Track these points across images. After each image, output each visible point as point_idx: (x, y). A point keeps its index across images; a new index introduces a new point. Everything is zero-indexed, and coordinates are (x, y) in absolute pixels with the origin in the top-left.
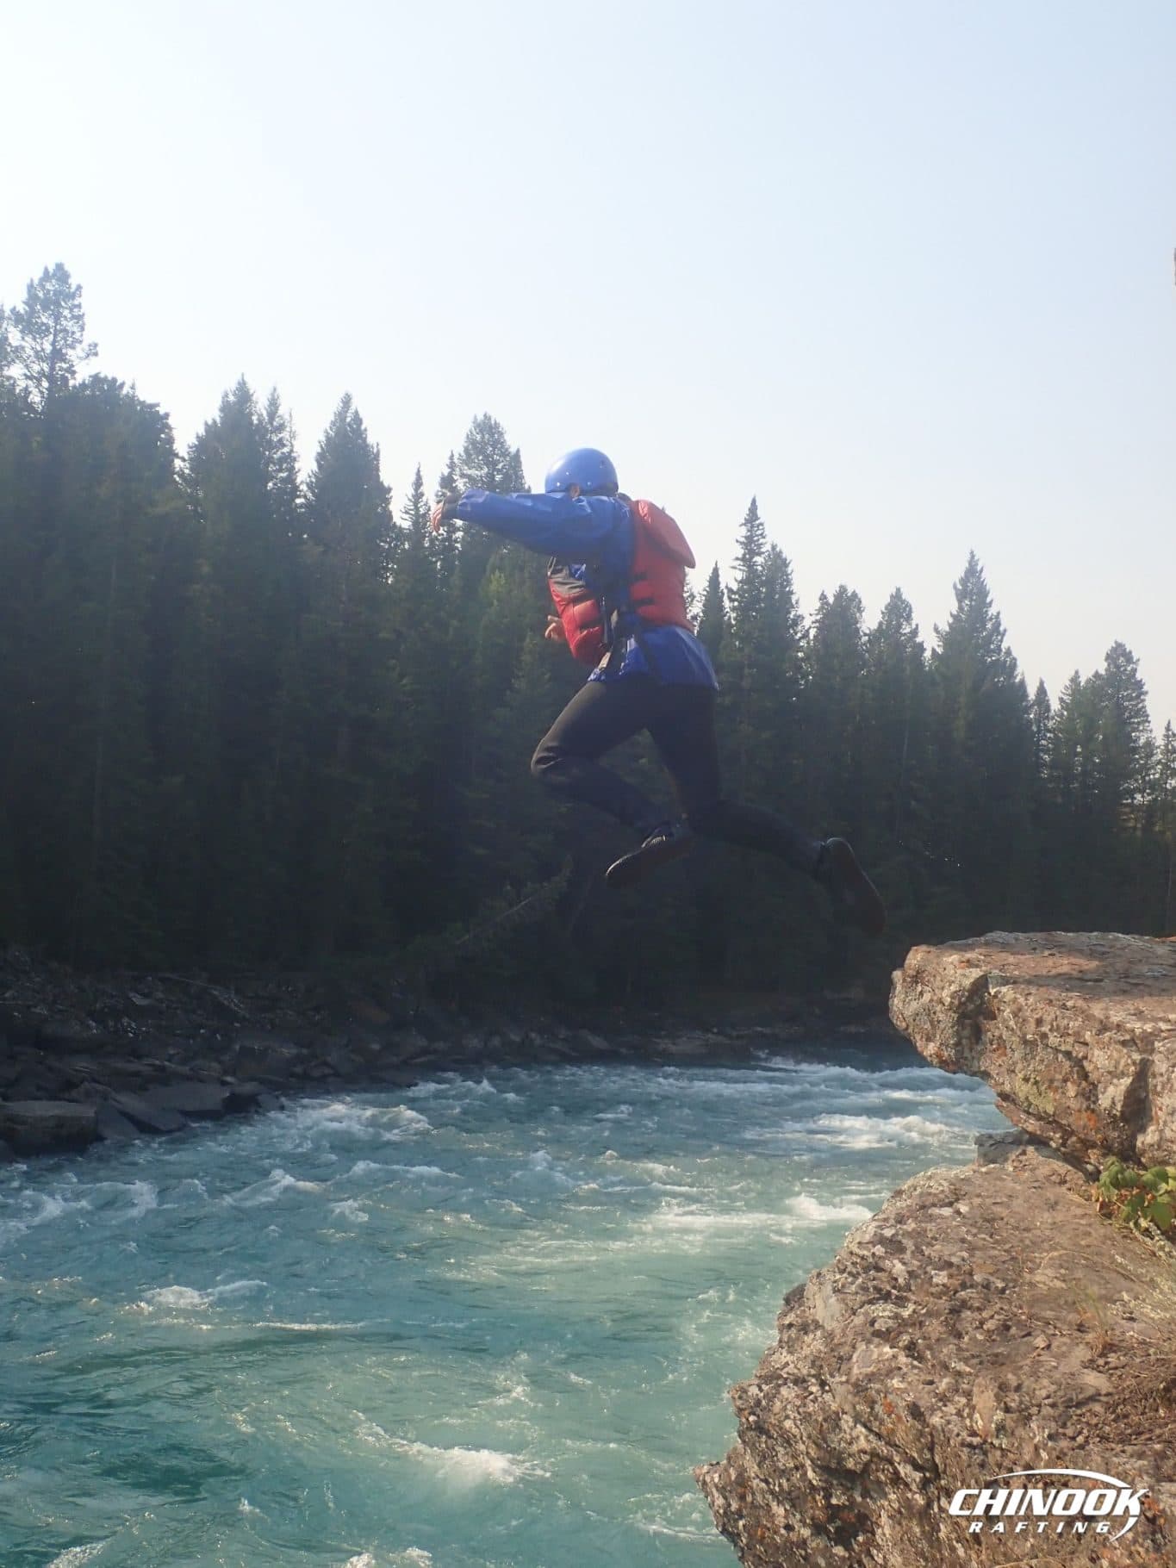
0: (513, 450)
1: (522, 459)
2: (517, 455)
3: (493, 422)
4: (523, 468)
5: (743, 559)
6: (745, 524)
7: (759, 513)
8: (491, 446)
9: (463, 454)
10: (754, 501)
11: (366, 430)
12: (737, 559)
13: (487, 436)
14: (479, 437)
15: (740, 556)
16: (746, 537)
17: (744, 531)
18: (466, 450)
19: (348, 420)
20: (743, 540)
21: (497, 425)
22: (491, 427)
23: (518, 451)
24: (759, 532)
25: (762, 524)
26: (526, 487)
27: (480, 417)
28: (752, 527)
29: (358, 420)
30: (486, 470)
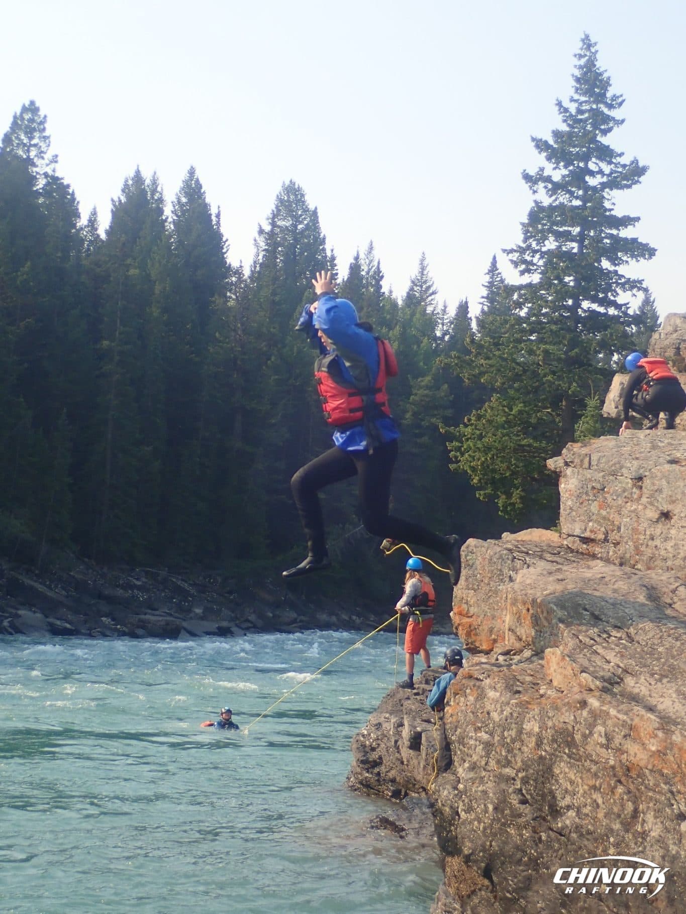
0: (312, 207)
1: (319, 214)
2: (315, 213)
3: (296, 187)
4: (320, 220)
5: (487, 298)
6: (488, 274)
7: (498, 265)
8: (296, 204)
9: (275, 210)
10: (494, 258)
11: (204, 192)
12: (483, 297)
13: (292, 197)
14: (286, 198)
15: (485, 295)
16: (489, 283)
17: (487, 278)
18: (277, 207)
19: (193, 186)
20: (487, 284)
21: (299, 189)
22: (295, 189)
23: (316, 208)
24: (498, 279)
25: (499, 273)
26: (322, 236)
27: (287, 183)
28: (493, 275)
29: (199, 186)
30: (291, 222)
